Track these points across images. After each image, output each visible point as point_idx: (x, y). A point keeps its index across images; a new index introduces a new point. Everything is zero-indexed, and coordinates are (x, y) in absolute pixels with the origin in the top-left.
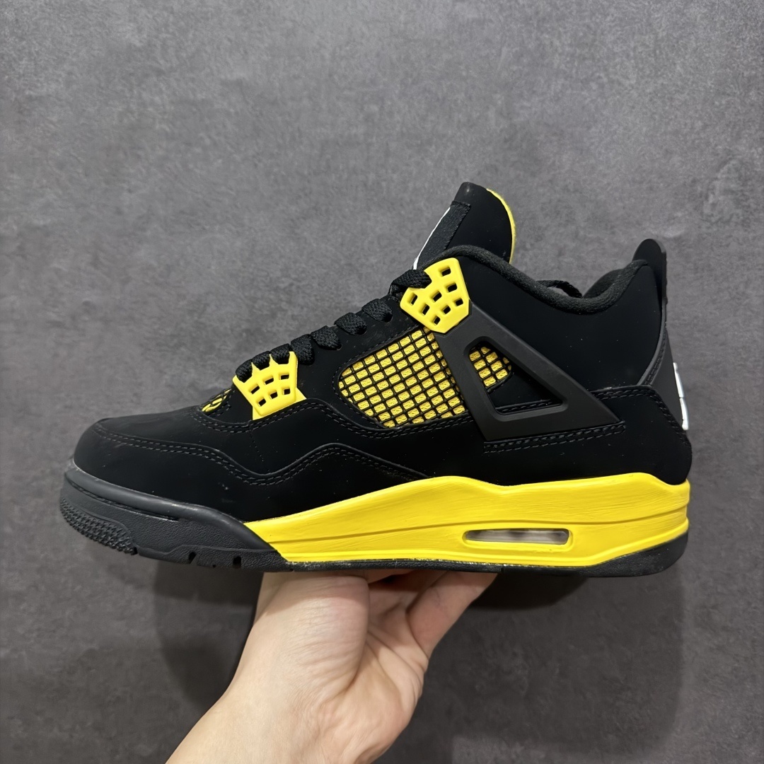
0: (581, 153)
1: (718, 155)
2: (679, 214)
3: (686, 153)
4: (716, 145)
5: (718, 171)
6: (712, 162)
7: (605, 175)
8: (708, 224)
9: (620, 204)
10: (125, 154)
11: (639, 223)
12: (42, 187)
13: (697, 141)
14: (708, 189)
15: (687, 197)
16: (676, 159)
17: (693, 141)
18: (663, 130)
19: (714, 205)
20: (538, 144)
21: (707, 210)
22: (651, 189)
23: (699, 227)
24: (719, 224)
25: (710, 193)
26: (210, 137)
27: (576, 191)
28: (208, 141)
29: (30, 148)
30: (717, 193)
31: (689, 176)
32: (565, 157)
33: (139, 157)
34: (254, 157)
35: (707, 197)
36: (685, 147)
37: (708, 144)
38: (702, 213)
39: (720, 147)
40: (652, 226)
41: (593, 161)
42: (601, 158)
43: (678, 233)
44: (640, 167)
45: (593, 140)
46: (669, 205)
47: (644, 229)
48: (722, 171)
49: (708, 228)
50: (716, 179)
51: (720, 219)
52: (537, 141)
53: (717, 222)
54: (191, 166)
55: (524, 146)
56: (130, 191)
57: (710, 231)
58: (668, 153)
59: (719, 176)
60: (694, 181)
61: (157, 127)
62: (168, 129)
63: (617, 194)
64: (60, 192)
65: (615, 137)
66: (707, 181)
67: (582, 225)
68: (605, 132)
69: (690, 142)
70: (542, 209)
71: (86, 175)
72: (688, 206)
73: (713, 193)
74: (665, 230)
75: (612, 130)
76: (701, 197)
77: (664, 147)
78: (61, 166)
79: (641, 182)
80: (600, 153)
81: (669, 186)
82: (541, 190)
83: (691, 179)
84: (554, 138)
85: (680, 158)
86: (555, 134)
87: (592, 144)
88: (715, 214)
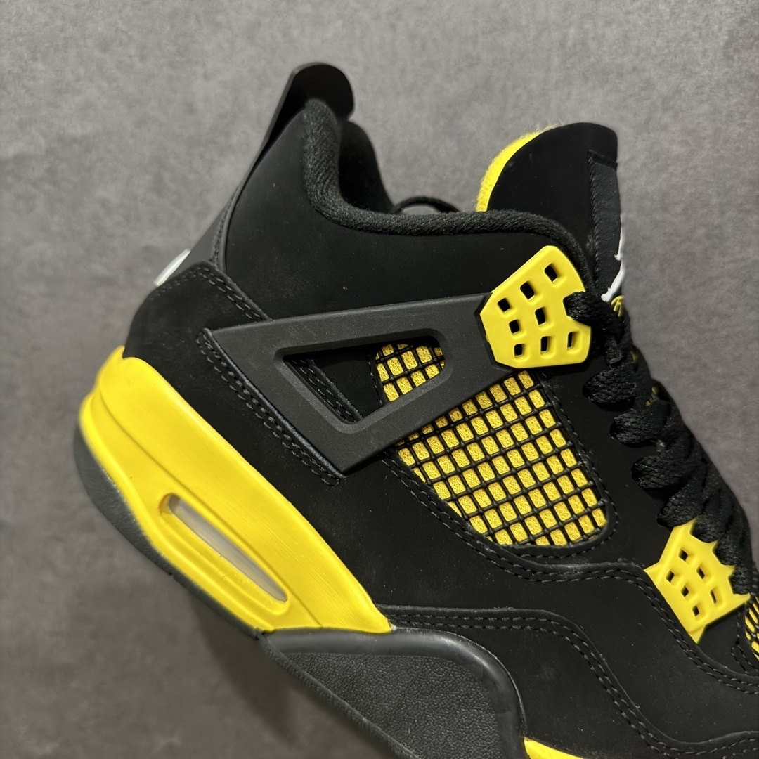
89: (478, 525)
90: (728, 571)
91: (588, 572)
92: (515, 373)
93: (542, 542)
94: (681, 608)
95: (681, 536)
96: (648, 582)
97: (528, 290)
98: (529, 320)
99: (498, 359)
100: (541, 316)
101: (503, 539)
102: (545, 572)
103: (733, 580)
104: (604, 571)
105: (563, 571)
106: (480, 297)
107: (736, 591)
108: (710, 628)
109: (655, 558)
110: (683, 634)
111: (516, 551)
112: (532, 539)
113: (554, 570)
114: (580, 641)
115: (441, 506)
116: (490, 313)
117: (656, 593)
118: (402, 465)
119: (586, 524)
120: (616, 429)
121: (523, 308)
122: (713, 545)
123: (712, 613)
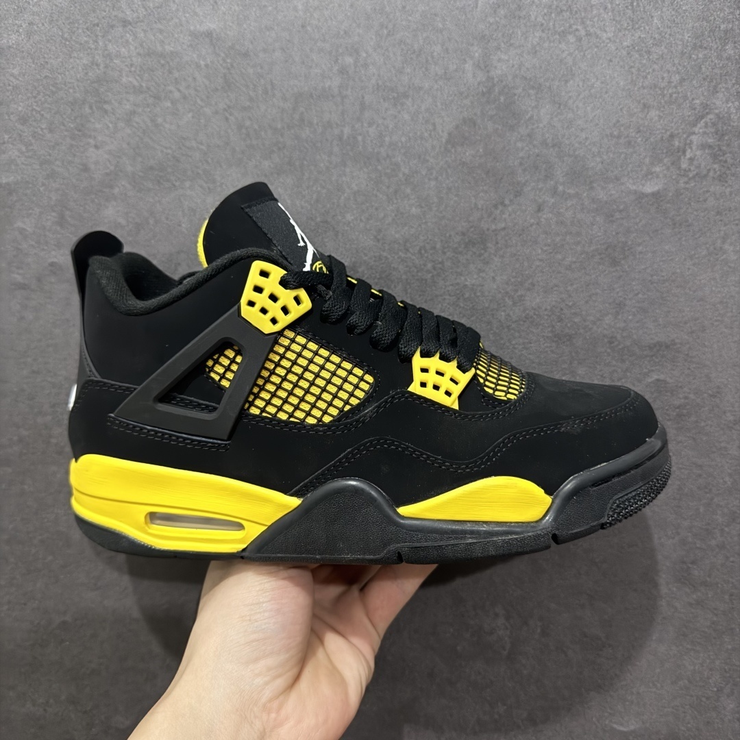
90: (454, 364)
91: (378, 407)
92: (281, 333)
94: (439, 397)
95: (418, 362)
96: (412, 394)
97: (258, 289)
98: (269, 304)
99: (266, 332)
100: (273, 298)
101: (327, 419)
102: (357, 421)
103: (460, 367)
104: (386, 402)
105: (365, 415)
106: (236, 307)
108: (460, 397)
109: (410, 380)
110: (448, 409)
111: (337, 420)
112: (341, 410)
113: (360, 418)
114: (392, 444)
116: (247, 313)
117: (420, 397)
118: (254, 416)
119: (364, 386)
120: (350, 329)
121: (262, 300)
122: (438, 355)
123: (457, 390)
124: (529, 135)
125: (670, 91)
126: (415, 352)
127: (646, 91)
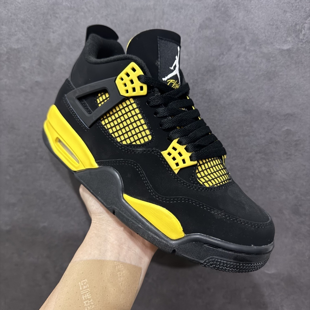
0: (247, 12)
1: (306, 12)
2: (289, 39)
3: (293, 11)
4: (306, 8)
5: (306, 20)
6: (304, 16)
7: (257, 22)
8: (302, 43)
9: (264, 35)
10: (51, 16)
11: (272, 43)
12: (16, 31)
13: (298, 6)
14: (302, 28)
15: (293, 31)
16: (288, 15)
17: (296, 6)
18: (283, 2)
19: (304, 35)
20: (229, 8)
21: (301, 37)
22: (277, 28)
23: (298, 45)
24: (306, 43)
25: (303, 29)
26: (87, 8)
27: (245, 29)
28: (86, 10)
29: (10, 14)
30: (306, 30)
31: (294, 22)
32: (240, 14)
33: (57, 17)
34: (106, 16)
35: (301, 31)
36: (292, 9)
37: (302, 7)
38: (299, 38)
39: (308, 9)
40: (278, 44)
41: (252, 16)
42: (256, 15)
43: (288, 47)
44: (273, 18)
45: (252, 7)
46: (285, 35)
47: (274, 46)
48: (308, 19)
49: (302, 45)
50: (306, 23)
51: (306, 41)
52: (228, 7)
53: (305, 42)
54: (79, 21)
55: (223, 9)
56: (53, 32)
57: (302, 46)
58: (285, 12)
59: (307, 22)
60: (296, 24)
61: (64, 4)
62: (69, 5)
63: (262, 31)
64: (24, 34)
65: (262, 5)
66: (302, 24)
67: (248, 44)
68: (258, 3)
69: (295, 7)
70: (231, 37)
71: (35, 26)
72: (293, 35)
73: (304, 29)
74: (283, 46)
75: (261, 2)
76: (299, 31)
77: (283, 9)
78: (23, 22)
79: (273, 25)
80: (255, 12)
81: (285, 26)
82: (230, 29)
83: (294, 23)
84: (235, 6)
85: (290, 14)
86: (236, 4)
87: (252, 8)
88: (305, 38)
89: (118, 140)
90: (189, 154)
91: (145, 151)
92: (128, 98)
93: (134, 143)
95: (174, 143)
96: (162, 155)
97: (128, 75)
98: (129, 83)
99: (121, 94)
100: (132, 82)
101: (124, 143)
102: (133, 151)
103: (190, 157)
104: (149, 151)
105: (137, 150)
107: (191, 160)
108: (181, 169)
114: (138, 168)
115: (110, 135)
116: (118, 81)
117: (163, 158)
118: (102, 125)
119: (146, 139)
120: (156, 113)
121: (127, 80)
122: (185, 146)
123: (182, 165)
124: (234, 25)
125: (296, 4)
126: (175, 139)
127: (285, 5)
